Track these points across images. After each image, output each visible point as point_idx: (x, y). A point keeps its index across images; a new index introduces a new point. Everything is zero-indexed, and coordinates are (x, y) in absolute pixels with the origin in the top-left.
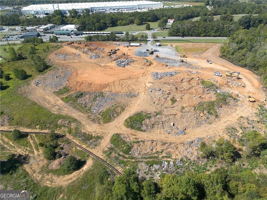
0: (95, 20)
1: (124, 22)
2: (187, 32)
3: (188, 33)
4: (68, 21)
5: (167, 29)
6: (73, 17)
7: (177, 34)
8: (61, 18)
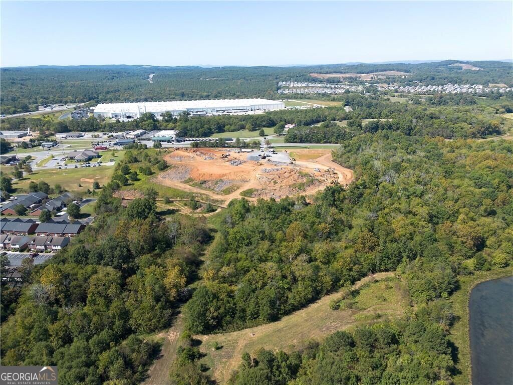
0: (198, 125)
1: (232, 127)
2: (305, 138)
3: (305, 140)
4: (161, 126)
5: (284, 135)
6: (167, 121)
7: (294, 140)
8: (153, 122)
